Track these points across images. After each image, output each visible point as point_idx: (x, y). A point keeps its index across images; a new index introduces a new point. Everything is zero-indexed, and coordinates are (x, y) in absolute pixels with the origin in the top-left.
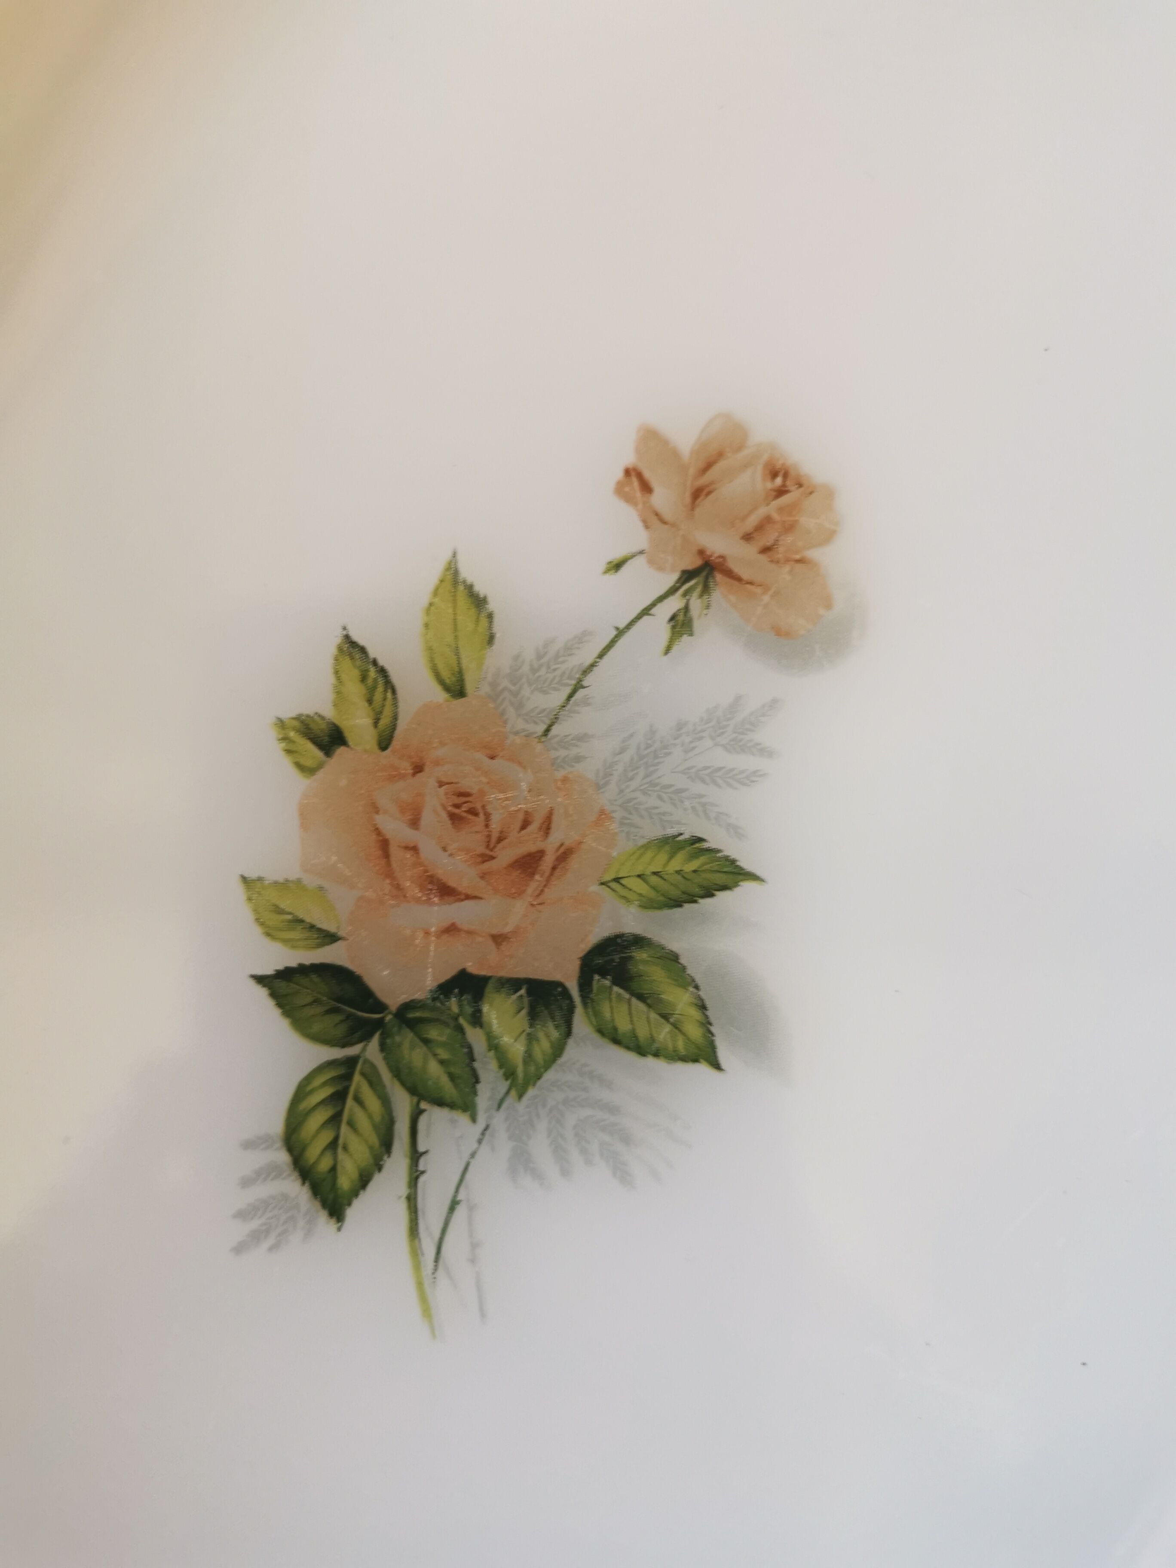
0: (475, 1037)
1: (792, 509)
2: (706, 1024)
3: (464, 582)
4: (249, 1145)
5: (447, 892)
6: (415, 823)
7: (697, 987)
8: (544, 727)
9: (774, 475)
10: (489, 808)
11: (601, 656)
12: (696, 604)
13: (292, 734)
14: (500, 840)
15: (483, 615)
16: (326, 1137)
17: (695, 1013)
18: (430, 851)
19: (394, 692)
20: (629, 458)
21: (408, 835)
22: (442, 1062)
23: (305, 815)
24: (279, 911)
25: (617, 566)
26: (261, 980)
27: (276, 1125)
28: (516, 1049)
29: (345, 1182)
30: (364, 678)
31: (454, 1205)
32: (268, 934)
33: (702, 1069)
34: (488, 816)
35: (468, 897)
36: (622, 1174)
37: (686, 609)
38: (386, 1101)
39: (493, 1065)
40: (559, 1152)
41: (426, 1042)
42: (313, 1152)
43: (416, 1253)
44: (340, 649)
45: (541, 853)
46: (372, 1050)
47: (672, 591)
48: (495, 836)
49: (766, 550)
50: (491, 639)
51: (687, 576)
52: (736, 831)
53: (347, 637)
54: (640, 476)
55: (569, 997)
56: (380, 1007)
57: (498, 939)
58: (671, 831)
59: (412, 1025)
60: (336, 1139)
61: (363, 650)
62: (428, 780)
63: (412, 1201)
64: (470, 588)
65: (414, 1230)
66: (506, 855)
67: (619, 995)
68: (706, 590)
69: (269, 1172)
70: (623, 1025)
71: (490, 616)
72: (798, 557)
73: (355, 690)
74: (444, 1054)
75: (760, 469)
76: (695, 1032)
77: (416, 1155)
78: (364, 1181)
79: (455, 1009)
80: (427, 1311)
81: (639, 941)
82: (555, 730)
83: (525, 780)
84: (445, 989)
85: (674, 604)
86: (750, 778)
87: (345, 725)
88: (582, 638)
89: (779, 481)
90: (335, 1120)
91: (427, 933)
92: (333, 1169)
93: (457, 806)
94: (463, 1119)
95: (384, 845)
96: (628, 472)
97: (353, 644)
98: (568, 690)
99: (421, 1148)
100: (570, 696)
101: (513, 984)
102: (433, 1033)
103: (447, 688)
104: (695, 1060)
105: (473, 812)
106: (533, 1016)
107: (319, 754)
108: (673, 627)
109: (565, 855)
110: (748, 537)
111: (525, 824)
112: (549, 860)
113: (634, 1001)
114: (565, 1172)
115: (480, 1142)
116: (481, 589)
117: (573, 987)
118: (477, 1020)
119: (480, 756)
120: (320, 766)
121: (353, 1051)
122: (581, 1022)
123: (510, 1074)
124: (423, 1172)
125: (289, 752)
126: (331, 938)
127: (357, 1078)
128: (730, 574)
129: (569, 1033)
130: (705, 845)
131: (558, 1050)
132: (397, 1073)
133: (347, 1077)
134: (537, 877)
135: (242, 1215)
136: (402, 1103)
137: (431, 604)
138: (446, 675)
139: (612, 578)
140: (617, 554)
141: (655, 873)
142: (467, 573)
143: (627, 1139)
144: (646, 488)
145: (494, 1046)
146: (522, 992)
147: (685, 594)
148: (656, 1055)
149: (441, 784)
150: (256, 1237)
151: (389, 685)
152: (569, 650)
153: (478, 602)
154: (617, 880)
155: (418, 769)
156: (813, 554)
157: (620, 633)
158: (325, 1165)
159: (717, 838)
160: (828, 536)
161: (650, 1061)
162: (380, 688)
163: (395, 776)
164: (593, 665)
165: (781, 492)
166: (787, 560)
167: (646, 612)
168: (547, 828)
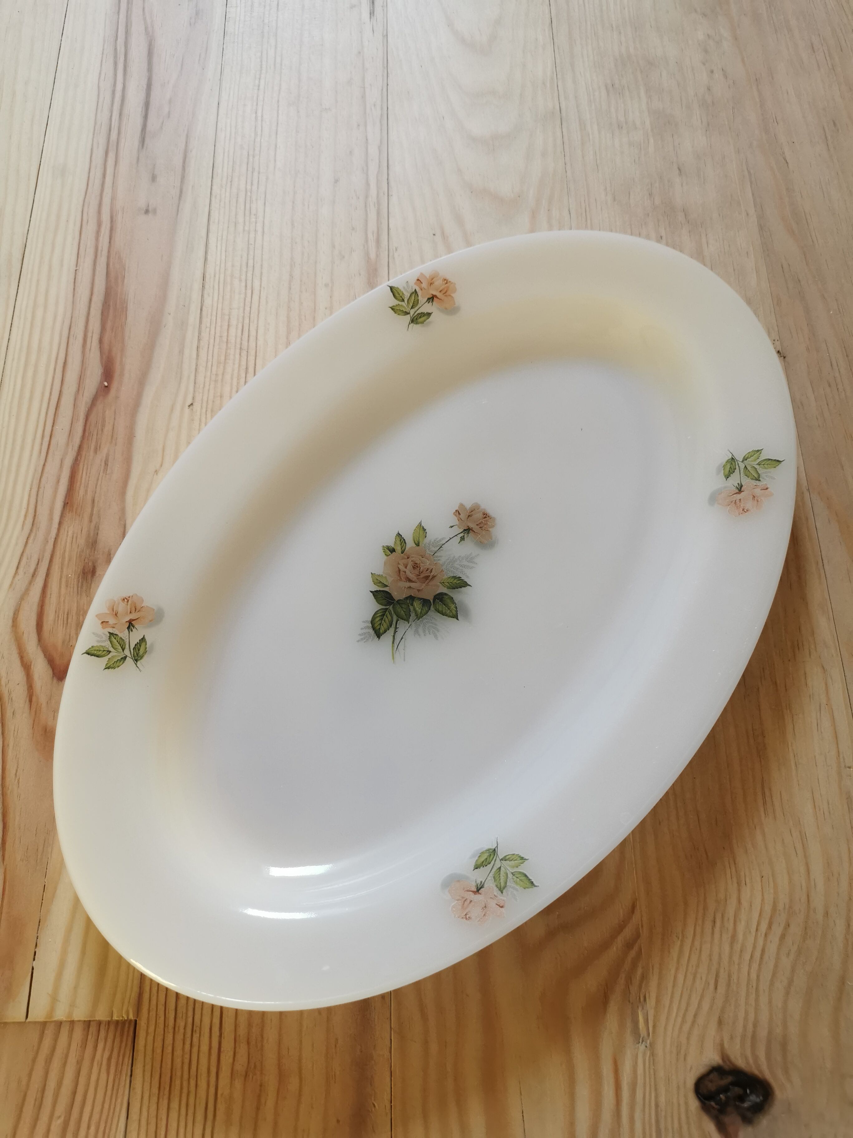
0: (411, 608)
1: (486, 521)
2: (457, 611)
3: (422, 526)
4: (364, 622)
5: (410, 580)
6: (406, 567)
7: (456, 604)
8: (433, 554)
9: (484, 515)
10: (420, 567)
11: (446, 542)
12: (466, 535)
13: (385, 549)
14: (422, 573)
15: (425, 532)
16: (379, 622)
17: (455, 609)
18: (408, 573)
19: (406, 543)
20: (457, 508)
21: (405, 570)
22: (404, 611)
23: (385, 563)
24: (377, 580)
25: (452, 527)
26: (371, 592)
27: (370, 619)
28: (419, 611)
29: (381, 631)
30: (400, 541)
31: (402, 638)
32: (374, 584)
33: (455, 619)
34: (420, 568)
35: (414, 582)
36: (436, 637)
37: (464, 536)
38: (392, 618)
39: (414, 613)
40: (424, 631)
41: (402, 607)
42: (376, 625)
43: (393, 646)
44: (397, 535)
45: (430, 576)
46: (391, 608)
47: (462, 533)
48: (421, 571)
49: (480, 527)
50: (426, 537)
51: (465, 530)
52: (468, 577)
53: (399, 533)
54: (458, 512)
55: (431, 603)
56: (394, 600)
57: (419, 590)
58: (455, 575)
59: (399, 604)
60: (381, 623)
61: (401, 536)
62: (410, 560)
63: (394, 636)
64: (423, 528)
65: (393, 642)
66: (422, 575)
67: (440, 604)
68: (468, 533)
69: (367, 627)
70: (440, 609)
71: (426, 533)
72: (487, 529)
73: (398, 542)
74: (405, 610)
75: (482, 513)
76: (454, 612)
77: (396, 628)
78: (385, 632)
79: (408, 602)
80: (393, 658)
81: (446, 594)
82: (435, 555)
83: (428, 562)
84: (407, 598)
85: (462, 535)
86: (472, 568)
87: (395, 548)
88: (443, 539)
89: (485, 515)
90: (382, 619)
91: (405, 588)
92: (380, 628)
93: (415, 566)
94: (407, 622)
95: (399, 570)
96: (456, 511)
97: (400, 534)
98: (439, 547)
99: (397, 627)
100: (440, 548)
101: (420, 599)
102: (403, 606)
103: (416, 544)
104: (454, 618)
105: (418, 567)
106: (423, 605)
107: (390, 553)
108: (461, 539)
109: (434, 577)
110: (477, 525)
111: (427, 570)
112: (431, 577)
113: (443, 605)
114: (425, 635)
115: (409, 627)
116: (425, 528)
117: (432, 601)
118: (412, 605)
119: (421, 557)
120: (390, 555)
121: (388, 607)
122: (432, 608)
123: (417, 615)
124: (397, 632)
125: (384, 552)
126: (386, 586)
127: (387, 612)
128: (473, 531)
129: (430, 609)
130: (461, 579)
131: (427, 612)
132: (395, 612)
133: (386, 612)
134: (428, 580)
135: (360, 635)
136: (395, 618)
137: (415, 529)
138: (416, 542)
139: (450, 529)
140: (452, 525)
141: (451, 582)
142: (423, 524)
143: (438, 631)
144: (459, 514)
145: (415, 609)
146: (422, 600)
147: (464, 533)
148: (446, 616)
149: (412, 561)
150: (362, 639)
151: (405, 543)
152: (440, 540)
153: (424, 530)
154: (443, 583)
155: (408, 558)
156: (490, 529)
157: (450, 539)
158: (378, 627)
159: (464, 578)
160: (493, 526)
161: (445, 616)
162: (403, 543)
163: (403, 558)
164: (444, 544)
165: (485, 518)
166: (484, 530)
167: (456, 536)
168: (431, 572)
